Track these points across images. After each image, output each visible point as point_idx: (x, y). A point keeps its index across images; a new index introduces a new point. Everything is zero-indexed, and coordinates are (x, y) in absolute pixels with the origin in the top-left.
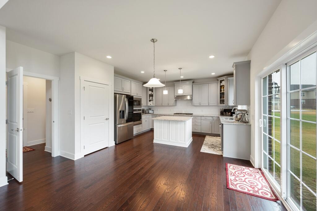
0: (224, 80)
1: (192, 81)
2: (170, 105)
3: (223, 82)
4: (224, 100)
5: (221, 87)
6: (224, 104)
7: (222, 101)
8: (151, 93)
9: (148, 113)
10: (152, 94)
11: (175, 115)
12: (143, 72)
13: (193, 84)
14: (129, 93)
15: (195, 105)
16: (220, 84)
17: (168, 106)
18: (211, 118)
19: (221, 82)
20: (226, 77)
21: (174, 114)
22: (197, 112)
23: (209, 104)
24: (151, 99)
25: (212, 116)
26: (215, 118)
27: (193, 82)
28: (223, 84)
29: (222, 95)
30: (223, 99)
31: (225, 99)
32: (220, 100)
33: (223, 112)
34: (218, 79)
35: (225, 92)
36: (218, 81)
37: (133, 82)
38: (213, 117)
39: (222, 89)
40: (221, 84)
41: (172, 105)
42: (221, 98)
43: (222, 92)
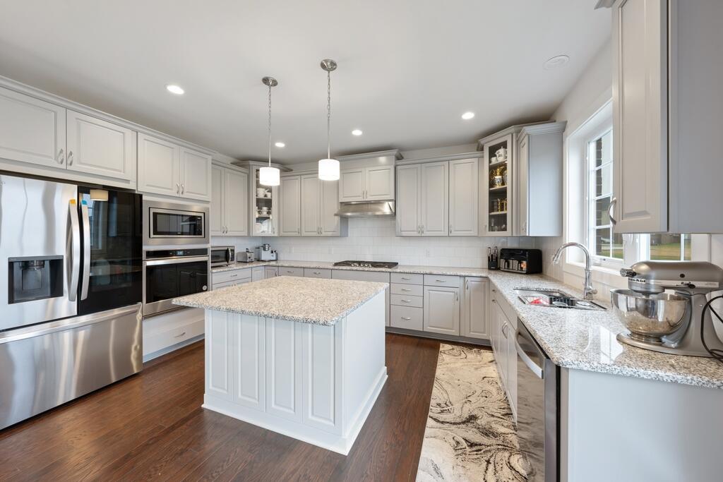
0: (504, 145)
1: (395, 152)
2: (324, 234)
3: (501, 151)
4: (505, 216)
5: (492, 169)
6: (505, 229)
7: (498, 222)
8: (266, 196)
9: (259, 260)
10: (269, 197)
11: (336, 267)
12: (175, 90)
13: (399, 162)
14: (127, 181)
15: (404, 234)
16: (490, 162)
17: (319, 237)
18: (458, 282)
19: (493, 152)
20: (512, 129)
21: (336, 264)
22: (410, 257)
23: (450, 231)
24: (265, 214)
25: (463, 274)
26: (472, 283)
27: (399, 158)
28: (501, 159)
29: (497, 197)
30: (500, 213)
31: (508, 212)
32: (490, 217)
33: (497, 258)
34: (482, 141)
35: (508, 185)
36: (482, 149)
37: (147, 137)
38: (465, 277)
39: (498, 177)
40: (493, 159)
41: (330, 234)
42: (491, 209)
43: (498, 187)
